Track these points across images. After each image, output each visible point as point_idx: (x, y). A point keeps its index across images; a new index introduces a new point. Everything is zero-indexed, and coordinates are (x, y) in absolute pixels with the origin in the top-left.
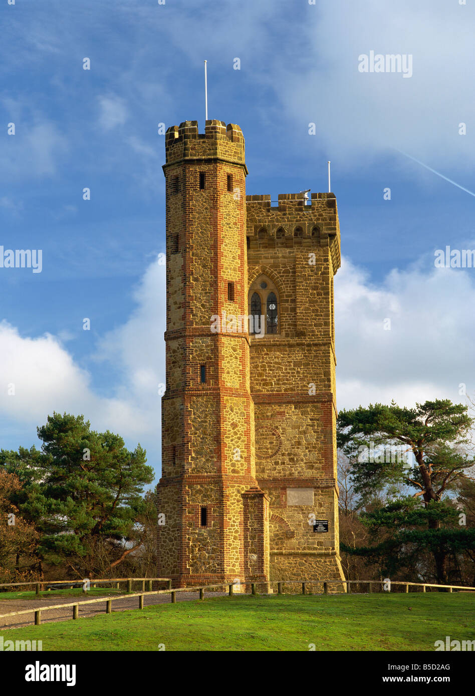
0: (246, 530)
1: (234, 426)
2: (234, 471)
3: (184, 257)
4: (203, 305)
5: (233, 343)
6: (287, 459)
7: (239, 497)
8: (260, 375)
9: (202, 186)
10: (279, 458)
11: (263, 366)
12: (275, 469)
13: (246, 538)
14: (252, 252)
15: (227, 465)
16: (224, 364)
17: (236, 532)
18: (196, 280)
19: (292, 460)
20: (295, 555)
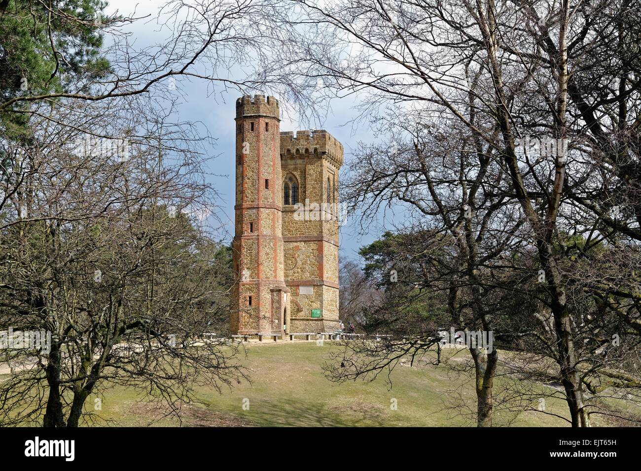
0: (272, 307)
1: (267, 254)
2: (267, 278)
3: (243, 167)
4: (252, 192)
5: (267, 212)
6: (299, 270)
7: (269, 291)
8: (287, 227)
9: (252, 130)
10: (296, 270)
11: (288, 222)
12: (293, 276)
13: (272, 312)
14: (283, 162)
15: (262, 276)
16: (262, 222)
17: (267, 309)
18: (249, 179)
19: (302, 271)
20: (303, 320)
